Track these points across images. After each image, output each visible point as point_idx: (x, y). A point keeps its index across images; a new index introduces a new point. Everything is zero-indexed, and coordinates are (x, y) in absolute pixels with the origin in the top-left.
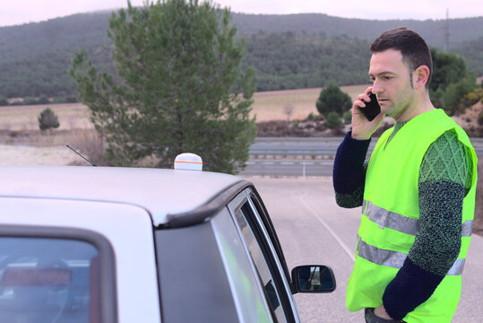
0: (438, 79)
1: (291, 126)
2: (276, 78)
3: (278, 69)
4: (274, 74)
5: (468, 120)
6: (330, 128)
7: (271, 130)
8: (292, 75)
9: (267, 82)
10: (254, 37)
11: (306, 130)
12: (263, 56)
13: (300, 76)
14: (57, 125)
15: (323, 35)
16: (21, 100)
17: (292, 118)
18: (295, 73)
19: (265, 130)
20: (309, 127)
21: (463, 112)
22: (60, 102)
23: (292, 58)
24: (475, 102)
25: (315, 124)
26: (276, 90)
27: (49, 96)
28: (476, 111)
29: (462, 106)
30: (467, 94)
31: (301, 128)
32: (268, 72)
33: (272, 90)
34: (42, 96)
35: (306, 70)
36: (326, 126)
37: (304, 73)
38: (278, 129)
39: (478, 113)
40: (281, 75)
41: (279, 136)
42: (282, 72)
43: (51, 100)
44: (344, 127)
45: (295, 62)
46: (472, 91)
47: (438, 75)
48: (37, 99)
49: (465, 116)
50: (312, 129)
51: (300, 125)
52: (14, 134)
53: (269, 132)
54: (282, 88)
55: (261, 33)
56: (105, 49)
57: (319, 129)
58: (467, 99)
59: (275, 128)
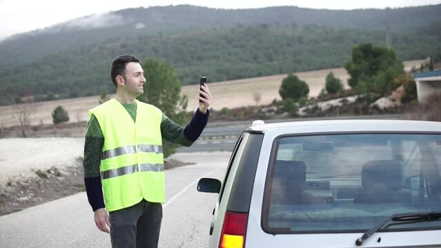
0: (374, 67)
1: (256, 111)
2: (254, 66)
3: (255, 58)
4: (252, 63)
5: (393, 100)
6: (287, 111)
7: (239, 115)
8: (269, 63)
9: (246, 70)
10: (232, 30)
11: (268, 114)
12: (241, 47)
13: (275, 63)
14: (67, 119)
15: (294, 25)
16: (32, 97)
17: (260, 104)
18: (271, 60)
19: (235, 115)
20: (270, 111)
21: (390, 94)
22: (65, 98)
23: (267, 48)
24: (399, 85)
25: (275, 108)
26: (254, 77)
27: (55, 93)
28: (399, 92)
29: (389, 89)
30: (393, 79)
31: (264, 113)
32: (246, 61)
33: (251, 77)
34: (49, 93)
35: (281, 57)
36: (284, 110)
37: (279, 60)
38: (246, 114)
39: (401, 94)
40: (260, 63)
41: (245, 120)
42: (259, 60)
43: (57, 96)
44: (298, 110)
45: (271, 51)
46: (397, 77)
47: (374, 64)
48: (45, 96)
49: (391, 97)
50: (273, 113)
51: (263, 110)
52: (35, 129)
53: (238, 117)
54: (260, 75)
55: (239, 26)
56: (101, 48)
57: (278, 112)
58: (393, 83)
59: (243, 113)
